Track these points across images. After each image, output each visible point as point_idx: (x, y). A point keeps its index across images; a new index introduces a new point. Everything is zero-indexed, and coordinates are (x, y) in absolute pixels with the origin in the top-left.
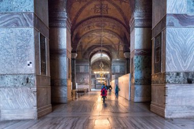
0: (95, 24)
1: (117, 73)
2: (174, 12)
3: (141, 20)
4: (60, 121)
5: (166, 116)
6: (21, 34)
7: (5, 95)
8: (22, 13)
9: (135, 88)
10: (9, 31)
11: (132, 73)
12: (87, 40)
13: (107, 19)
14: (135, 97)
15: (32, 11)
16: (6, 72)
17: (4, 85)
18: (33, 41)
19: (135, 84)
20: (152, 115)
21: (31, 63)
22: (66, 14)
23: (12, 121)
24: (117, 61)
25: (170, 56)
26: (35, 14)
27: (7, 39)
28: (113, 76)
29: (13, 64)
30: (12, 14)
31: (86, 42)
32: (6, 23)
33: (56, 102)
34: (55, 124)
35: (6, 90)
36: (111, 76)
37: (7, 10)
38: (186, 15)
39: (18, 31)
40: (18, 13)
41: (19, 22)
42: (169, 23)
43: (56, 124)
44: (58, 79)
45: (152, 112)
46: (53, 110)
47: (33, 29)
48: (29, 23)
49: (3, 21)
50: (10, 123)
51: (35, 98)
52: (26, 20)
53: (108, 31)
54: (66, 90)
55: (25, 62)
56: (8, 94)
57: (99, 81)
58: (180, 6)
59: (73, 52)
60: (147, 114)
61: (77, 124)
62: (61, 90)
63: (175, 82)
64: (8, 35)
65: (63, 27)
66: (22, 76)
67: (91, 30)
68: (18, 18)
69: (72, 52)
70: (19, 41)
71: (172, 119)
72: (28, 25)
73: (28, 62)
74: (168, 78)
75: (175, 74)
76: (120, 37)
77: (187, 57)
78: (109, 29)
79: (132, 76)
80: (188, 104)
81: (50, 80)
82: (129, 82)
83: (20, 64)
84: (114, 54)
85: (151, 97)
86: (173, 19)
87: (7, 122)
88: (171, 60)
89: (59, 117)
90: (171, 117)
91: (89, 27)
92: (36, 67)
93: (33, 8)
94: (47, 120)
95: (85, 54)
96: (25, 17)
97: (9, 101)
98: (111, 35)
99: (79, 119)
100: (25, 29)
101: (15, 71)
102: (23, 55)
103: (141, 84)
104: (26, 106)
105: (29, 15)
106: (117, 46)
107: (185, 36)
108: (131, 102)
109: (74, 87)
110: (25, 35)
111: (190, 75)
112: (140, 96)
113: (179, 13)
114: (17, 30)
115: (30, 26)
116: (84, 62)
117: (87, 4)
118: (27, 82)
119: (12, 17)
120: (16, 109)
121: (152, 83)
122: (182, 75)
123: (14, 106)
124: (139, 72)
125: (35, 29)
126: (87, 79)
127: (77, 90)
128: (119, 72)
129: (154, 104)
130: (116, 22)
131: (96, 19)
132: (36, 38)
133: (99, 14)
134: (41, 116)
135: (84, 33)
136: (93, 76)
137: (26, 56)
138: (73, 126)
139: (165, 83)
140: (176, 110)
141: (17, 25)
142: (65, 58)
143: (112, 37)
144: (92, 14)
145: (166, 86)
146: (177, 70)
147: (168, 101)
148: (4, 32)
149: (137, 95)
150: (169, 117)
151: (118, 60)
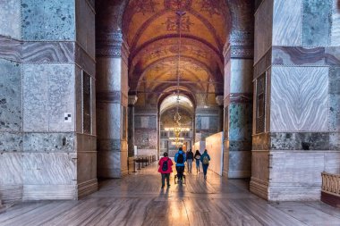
0: (168, 47)
1: (204, 131)
2: (284, 43)
3: (241, 47)
4: (111, 203)
5: (269, 198)
6: (56, 73)
7: (31, 162)
8: (58, 42)
9: (230, 156)
10: (39, 68)
11: (226, 131)
12: (153, 73)
13: (188, 40)
14: (231, 171)
15: (73, 39)
16: (33, 129)
17: (30, 148)
18: (74, 84)
19: (230, 149)
20: (251, 197)
21: (69, 116)
22: (121, 35)
23: (40, 201)
24: (204, 110)
25: (276, 108)
26: (76, 44)
27: (35, 80)
28: (198, 135)
29: (43, 116)
30: (44, 44)
31: (152, 77)
32: (34, 57)
33: (103, 176)
34: (104, 206)
35: (32, 155)
36: (194, 135)
37: (36, 37)
38: (301, 48)
39: (52, 69)
40: (52, 43)
41: (54, 55)
42: (276, 59)
43: (106, 207)
44: (107, 140)
45: (253, 193)
46: (99, 188)
47: (73, 66)
48: (67, 56)
49: (30, 54)
50: (38, 205)
51: (75, 168)
52: (63, 52)
53: (191, 59)
54: (119, 157)
55: (60, 114)
56: (35, 161)
57: (174, 143)
58: (292, 35)
59: (131, 93)
60: (245, 196)
61: (137, 208)
62: (111, 157)
63: (283, 148)
64: (37, 75)
65: (116, 56)
66: (56, 135)
67: (161, 57)
68: (52, 49)
69: (129, 94)
70: (52, 83)
71: (278, 203)
72: (66, 60)
73: (66, 115)
74: (273, 142)
75: (284, 135)
76: (209, 69)
77: (302, 110)
78: (191, 55)
79: (225, 137)
80: (302, 180)
81: (95, 142)
82: (221, 145)
83: (53, 117)
84: (200, 98)
85: (251, 170)
86: (282, 54)
87: (33, 202)
88: (278, 115)
89: (110, 198)
90: (278, 199)
91: (157, 52)
92: (77, 122)
93: (74, 36)
94: (92, 201)
95: (150, 96)
96: (62, 47)
97: (36, 172)
98: (195, 66)
99: (139, 201)
100: (62, 66)
101: (46, 128)
102: (59, 105)
103: (239, 150)
104: (62, 179)
105: (69, 45)
106: (205, 85)
107: (300, 79)
108: (224, 177)
109: (131, 153)
110: (61, 74)
111: (307, 137)
112: (238, 169)
113: (290, 45)
114: (50, 67)
115: (70, 60)
116: (149, 110)
117: (155, 16)
118: (64, 144)
119: (43, 48)
120: (46, 184)
121: (253, 148)
122: (294, 137)
123: (43, 179)
124: (238, 129)
125: (76, 66)
126: (154, 139)
127: (136, 157)
128: (207, 128)
129: (255, 180)
130: (203, 45)
131: (170, 40)
132: (77, 78)
133: (175, 32)
134: (82, 196)
135: (150, 62)
136: (164, 135)
137: (62, 105)
138: (130, 209)
139: (270, 148)
140: (284, 190)
141: (51, 59)
142: (119, 105)
143: (196, 69)
144: (163, 32)
145: (271, 153)
146: (287, 130)
147: (274, 175)
148: (31, 69)
149: (233, 167)
150: (274, 199)
151: (206, 107)
